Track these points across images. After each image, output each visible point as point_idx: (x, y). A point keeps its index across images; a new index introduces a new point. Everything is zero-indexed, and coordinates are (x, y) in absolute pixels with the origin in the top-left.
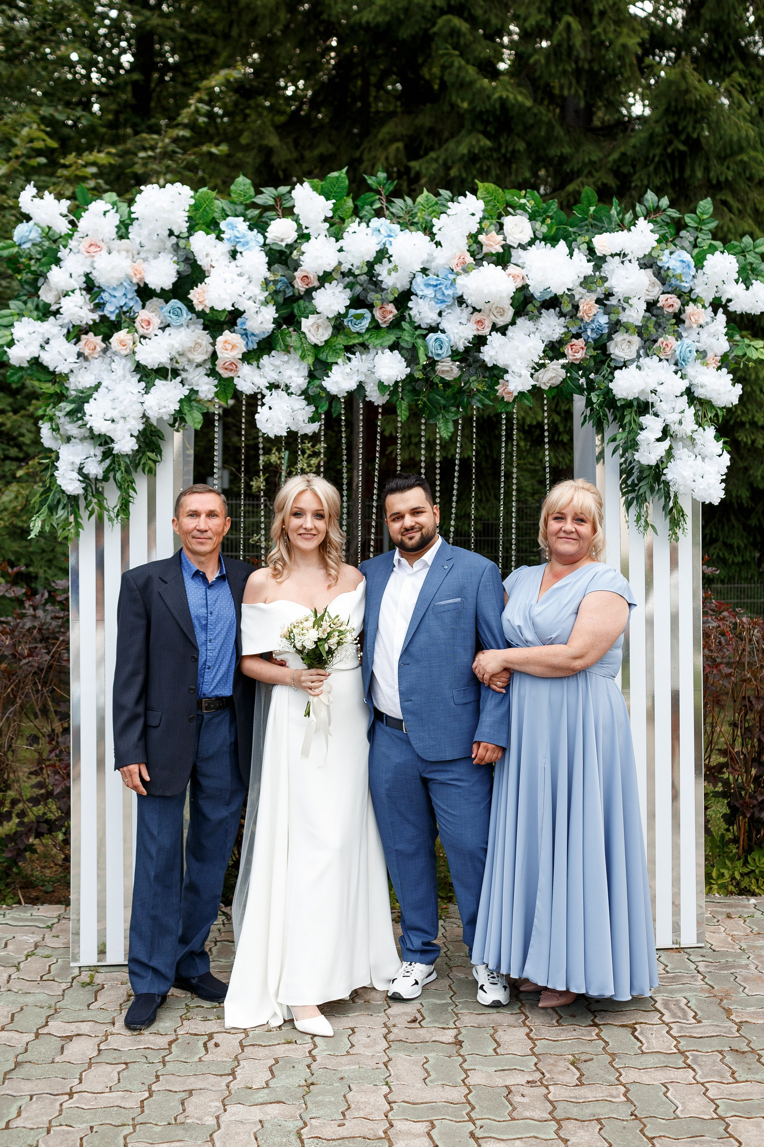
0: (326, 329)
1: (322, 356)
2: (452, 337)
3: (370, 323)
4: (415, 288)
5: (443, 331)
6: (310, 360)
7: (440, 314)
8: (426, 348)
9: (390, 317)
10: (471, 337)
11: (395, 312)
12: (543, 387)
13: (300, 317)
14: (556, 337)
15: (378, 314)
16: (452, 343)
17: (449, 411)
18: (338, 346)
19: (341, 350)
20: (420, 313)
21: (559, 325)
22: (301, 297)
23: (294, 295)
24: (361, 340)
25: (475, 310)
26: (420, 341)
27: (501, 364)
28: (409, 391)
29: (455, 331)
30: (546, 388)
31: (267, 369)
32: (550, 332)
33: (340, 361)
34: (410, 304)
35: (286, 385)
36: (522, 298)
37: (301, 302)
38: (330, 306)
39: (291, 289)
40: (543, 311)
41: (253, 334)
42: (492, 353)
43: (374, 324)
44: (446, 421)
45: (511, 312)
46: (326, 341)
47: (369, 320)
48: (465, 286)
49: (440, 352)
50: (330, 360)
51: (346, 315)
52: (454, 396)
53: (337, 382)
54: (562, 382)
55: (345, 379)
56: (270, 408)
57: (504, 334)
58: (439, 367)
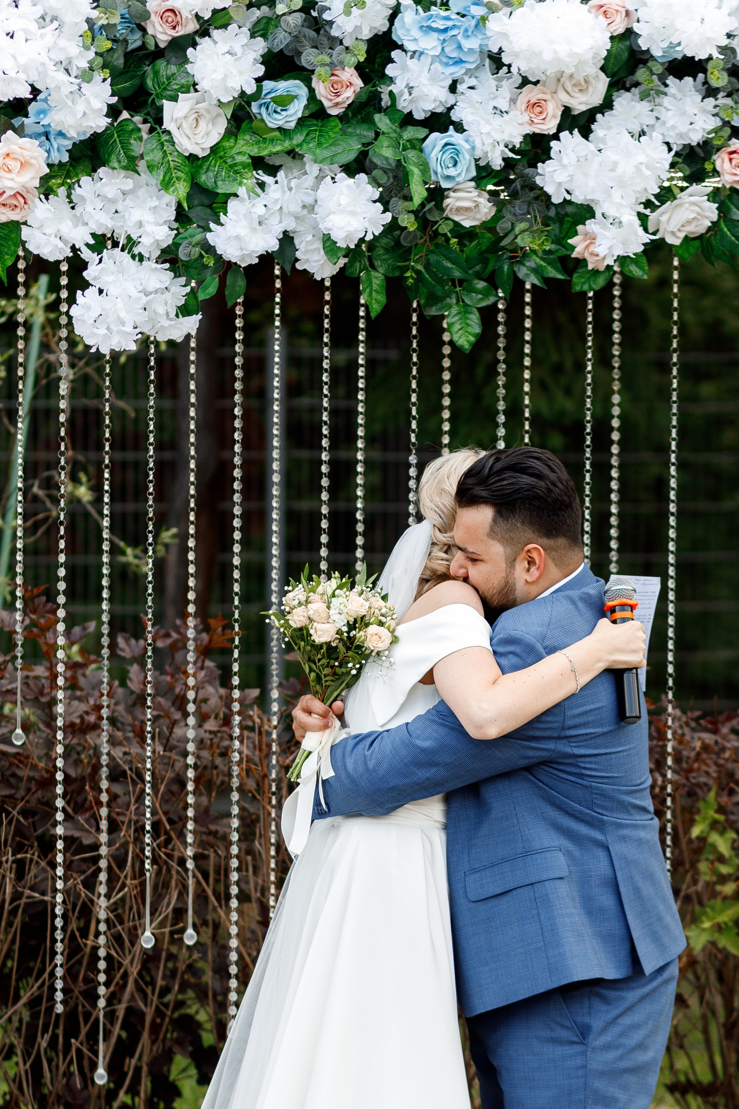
0: (214, 120)
1: (206, 179)
2: (478, 144)
3: (306, 107)
4: (399, 34)
5: (460, 128)
6: (182, 189)
7: (453, 88)
8: (425, 168)
9: (348, 95)
10: (517, 141)
11: (359, 83)
12: (670, 240)
13: (160, 96)
14: (695, 138)
15: (322, 90)
16: (478, 154)
17: (471, 290)
18: (239, 159)
19: (245, 166)
20: (410, 89)
21: (704, 111)
22: (158, 53)
23: (143, 47)
24: (287, 145)
25: (525, 82)
26: (411, 154)
27: (578, 198)
28: (387, 250)
29: (485, 129)
30: (677, 242)
31: (89, 208)
32: (683, 127)
33: (242, 191)
34: (390, 70)
35: (129, 238)
36: (625, 55)
37: (161, 64)
38: (225, 78)
39: (138, 35)
40: (671, 80)
41: (61, 134)
42: (561, 177)
43: (314, 108)
44: (466, 309)
45: (603, 82)
46: (214, 149)
47: (305, 102)
48: (505, 35)
49: (452, 172)
50: (222, 189)
51: (257, 95)
52: (483, 258)
53: (238, 238)
54: (709, 229)
55: (254, 230)
56: (101, 291)
57: (586, 133)
58: (450, 202)
